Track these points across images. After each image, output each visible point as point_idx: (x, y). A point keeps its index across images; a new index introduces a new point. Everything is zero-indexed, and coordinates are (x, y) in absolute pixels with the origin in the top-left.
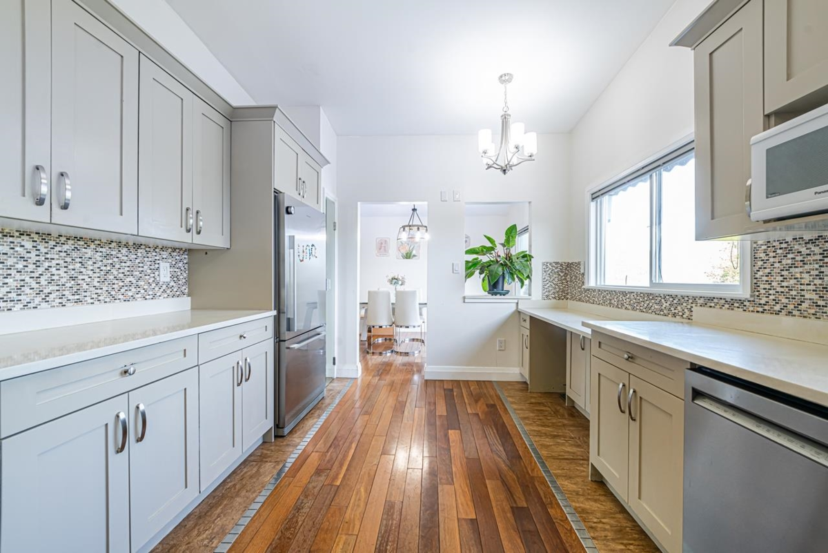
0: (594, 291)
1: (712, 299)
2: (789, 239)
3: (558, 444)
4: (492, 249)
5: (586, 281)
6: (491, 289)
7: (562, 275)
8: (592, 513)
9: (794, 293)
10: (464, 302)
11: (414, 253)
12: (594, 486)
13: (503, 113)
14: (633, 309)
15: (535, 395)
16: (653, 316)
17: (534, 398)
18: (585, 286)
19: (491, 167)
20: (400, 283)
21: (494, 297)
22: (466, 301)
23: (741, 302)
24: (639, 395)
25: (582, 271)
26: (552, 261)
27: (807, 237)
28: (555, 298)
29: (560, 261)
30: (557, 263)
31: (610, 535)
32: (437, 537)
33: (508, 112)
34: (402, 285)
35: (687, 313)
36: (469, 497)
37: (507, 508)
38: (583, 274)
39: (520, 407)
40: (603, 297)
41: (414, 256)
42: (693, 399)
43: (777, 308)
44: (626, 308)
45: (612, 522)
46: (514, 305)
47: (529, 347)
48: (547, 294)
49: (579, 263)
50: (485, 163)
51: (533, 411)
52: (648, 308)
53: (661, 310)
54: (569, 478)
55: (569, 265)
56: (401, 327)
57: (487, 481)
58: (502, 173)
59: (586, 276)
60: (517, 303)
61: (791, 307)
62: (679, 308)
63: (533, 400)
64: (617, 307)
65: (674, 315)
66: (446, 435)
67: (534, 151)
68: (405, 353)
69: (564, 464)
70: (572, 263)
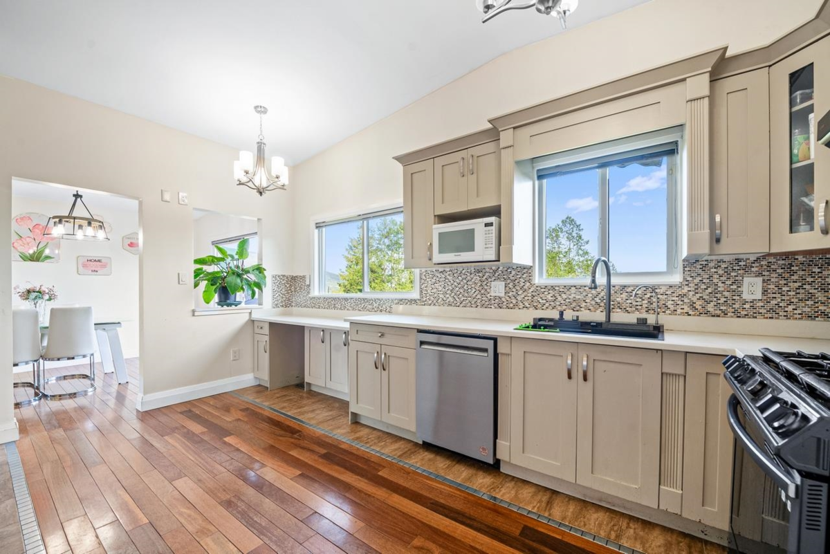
0: (319, 298)
1: (401, 300)
2: (434, 270)
3: (318, 414)
4: (223, 259)
5: (311, 291)
6: (223, 300)
7: (288, 286)
8: (362, 437)
9: (436, 295)
10: (193, 315)
11: (47, 252)
12: (354, 426)
13: (259, 140)
14: (353, 309)
15: (276, 391)
16: (368, 312)
17: (277, 393)
18: (311, 295)
19: (243, 184)
20: (47, 297)
21: (229, 308)
22: (196, 314)
23: (415, 300)
24: (387, 355)
25: (307, 283)
26: (280, 274)
27: (440, 270)
28: (282, 306)
29: (286, 275)
30: (284, 276)
31: (376, 441)
32: (285, 494)
33: (263, 141)
34: (50, 299)
35: (388, 309)
36: (285, 466)
37: (316, 458)
38: (309, 286)
39: (271, 403)
40: (328, 303)
41: (47, 257)
42: (421, 346)
43: (430, 302)
44: (348, 309)
45: (373, 436)
46: (248, 315)
47: (268, 351)
48: (276, 303)
49: (304, 277)
50: (237, 179)
51: (284, 402)
52: (364, 308)
53: (373, 309)
54: (339, 428)
55: (294, 278)
56: (59, 359)
57: (290, 453)
58: (258, 194)
59: (311, 287)
60: (250, 313)
61: (435, 302)
62: (384, 306)
63: (278, 395)
64: (341, 309)
65: (381, 311)
66: (225, 443)
67: (287, 183)
68: (70, 395)
69: (330, 422)
70: (296, 277)
